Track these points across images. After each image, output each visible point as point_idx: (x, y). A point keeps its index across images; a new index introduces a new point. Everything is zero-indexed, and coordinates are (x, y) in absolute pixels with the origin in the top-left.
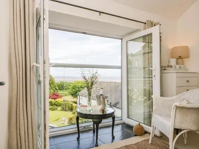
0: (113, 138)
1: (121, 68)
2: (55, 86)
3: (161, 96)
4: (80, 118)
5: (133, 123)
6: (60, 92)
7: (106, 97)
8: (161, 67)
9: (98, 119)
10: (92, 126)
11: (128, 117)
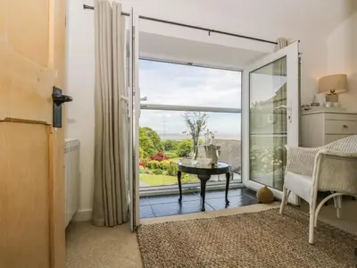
0: (227, 203)
1: (240, 111)
2: (160, 146)
3: (300, 145)
4: (183, 173)
5: (257, 186)
6: (166, 153)
7: (218, 148)
8: (300, 107)
9: (205, 174)
10: (199, 188)
11: (250, 179)
